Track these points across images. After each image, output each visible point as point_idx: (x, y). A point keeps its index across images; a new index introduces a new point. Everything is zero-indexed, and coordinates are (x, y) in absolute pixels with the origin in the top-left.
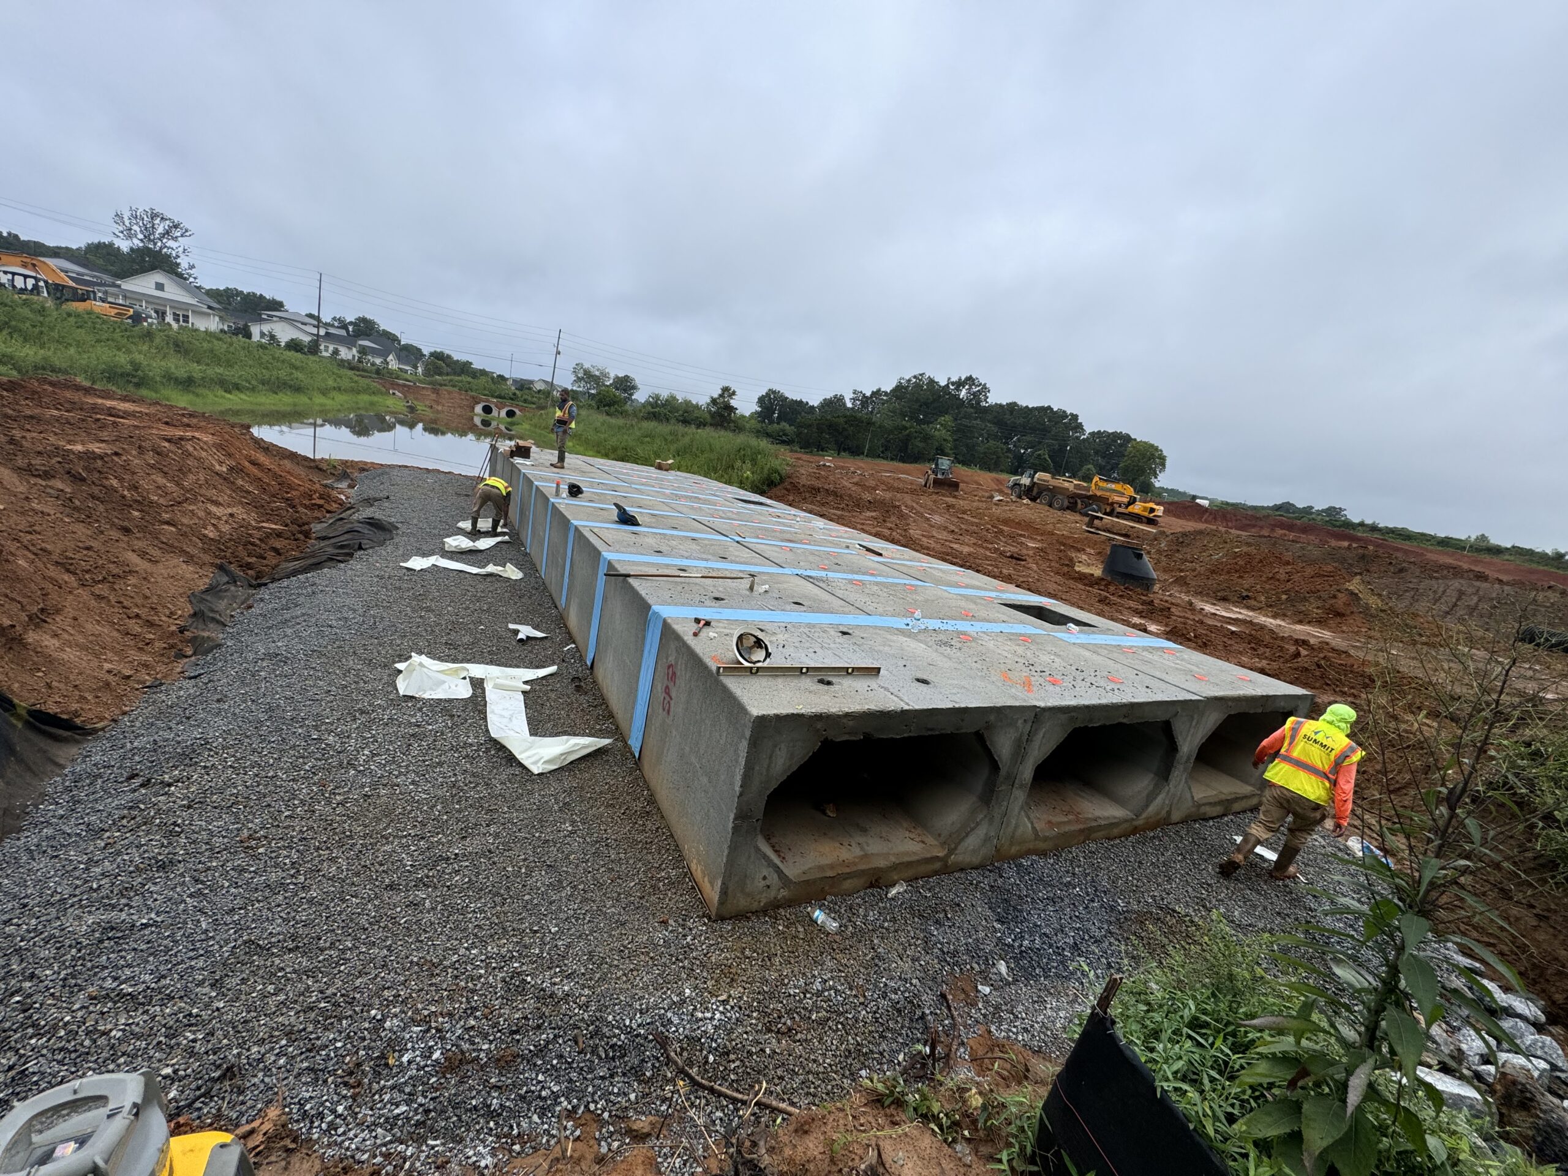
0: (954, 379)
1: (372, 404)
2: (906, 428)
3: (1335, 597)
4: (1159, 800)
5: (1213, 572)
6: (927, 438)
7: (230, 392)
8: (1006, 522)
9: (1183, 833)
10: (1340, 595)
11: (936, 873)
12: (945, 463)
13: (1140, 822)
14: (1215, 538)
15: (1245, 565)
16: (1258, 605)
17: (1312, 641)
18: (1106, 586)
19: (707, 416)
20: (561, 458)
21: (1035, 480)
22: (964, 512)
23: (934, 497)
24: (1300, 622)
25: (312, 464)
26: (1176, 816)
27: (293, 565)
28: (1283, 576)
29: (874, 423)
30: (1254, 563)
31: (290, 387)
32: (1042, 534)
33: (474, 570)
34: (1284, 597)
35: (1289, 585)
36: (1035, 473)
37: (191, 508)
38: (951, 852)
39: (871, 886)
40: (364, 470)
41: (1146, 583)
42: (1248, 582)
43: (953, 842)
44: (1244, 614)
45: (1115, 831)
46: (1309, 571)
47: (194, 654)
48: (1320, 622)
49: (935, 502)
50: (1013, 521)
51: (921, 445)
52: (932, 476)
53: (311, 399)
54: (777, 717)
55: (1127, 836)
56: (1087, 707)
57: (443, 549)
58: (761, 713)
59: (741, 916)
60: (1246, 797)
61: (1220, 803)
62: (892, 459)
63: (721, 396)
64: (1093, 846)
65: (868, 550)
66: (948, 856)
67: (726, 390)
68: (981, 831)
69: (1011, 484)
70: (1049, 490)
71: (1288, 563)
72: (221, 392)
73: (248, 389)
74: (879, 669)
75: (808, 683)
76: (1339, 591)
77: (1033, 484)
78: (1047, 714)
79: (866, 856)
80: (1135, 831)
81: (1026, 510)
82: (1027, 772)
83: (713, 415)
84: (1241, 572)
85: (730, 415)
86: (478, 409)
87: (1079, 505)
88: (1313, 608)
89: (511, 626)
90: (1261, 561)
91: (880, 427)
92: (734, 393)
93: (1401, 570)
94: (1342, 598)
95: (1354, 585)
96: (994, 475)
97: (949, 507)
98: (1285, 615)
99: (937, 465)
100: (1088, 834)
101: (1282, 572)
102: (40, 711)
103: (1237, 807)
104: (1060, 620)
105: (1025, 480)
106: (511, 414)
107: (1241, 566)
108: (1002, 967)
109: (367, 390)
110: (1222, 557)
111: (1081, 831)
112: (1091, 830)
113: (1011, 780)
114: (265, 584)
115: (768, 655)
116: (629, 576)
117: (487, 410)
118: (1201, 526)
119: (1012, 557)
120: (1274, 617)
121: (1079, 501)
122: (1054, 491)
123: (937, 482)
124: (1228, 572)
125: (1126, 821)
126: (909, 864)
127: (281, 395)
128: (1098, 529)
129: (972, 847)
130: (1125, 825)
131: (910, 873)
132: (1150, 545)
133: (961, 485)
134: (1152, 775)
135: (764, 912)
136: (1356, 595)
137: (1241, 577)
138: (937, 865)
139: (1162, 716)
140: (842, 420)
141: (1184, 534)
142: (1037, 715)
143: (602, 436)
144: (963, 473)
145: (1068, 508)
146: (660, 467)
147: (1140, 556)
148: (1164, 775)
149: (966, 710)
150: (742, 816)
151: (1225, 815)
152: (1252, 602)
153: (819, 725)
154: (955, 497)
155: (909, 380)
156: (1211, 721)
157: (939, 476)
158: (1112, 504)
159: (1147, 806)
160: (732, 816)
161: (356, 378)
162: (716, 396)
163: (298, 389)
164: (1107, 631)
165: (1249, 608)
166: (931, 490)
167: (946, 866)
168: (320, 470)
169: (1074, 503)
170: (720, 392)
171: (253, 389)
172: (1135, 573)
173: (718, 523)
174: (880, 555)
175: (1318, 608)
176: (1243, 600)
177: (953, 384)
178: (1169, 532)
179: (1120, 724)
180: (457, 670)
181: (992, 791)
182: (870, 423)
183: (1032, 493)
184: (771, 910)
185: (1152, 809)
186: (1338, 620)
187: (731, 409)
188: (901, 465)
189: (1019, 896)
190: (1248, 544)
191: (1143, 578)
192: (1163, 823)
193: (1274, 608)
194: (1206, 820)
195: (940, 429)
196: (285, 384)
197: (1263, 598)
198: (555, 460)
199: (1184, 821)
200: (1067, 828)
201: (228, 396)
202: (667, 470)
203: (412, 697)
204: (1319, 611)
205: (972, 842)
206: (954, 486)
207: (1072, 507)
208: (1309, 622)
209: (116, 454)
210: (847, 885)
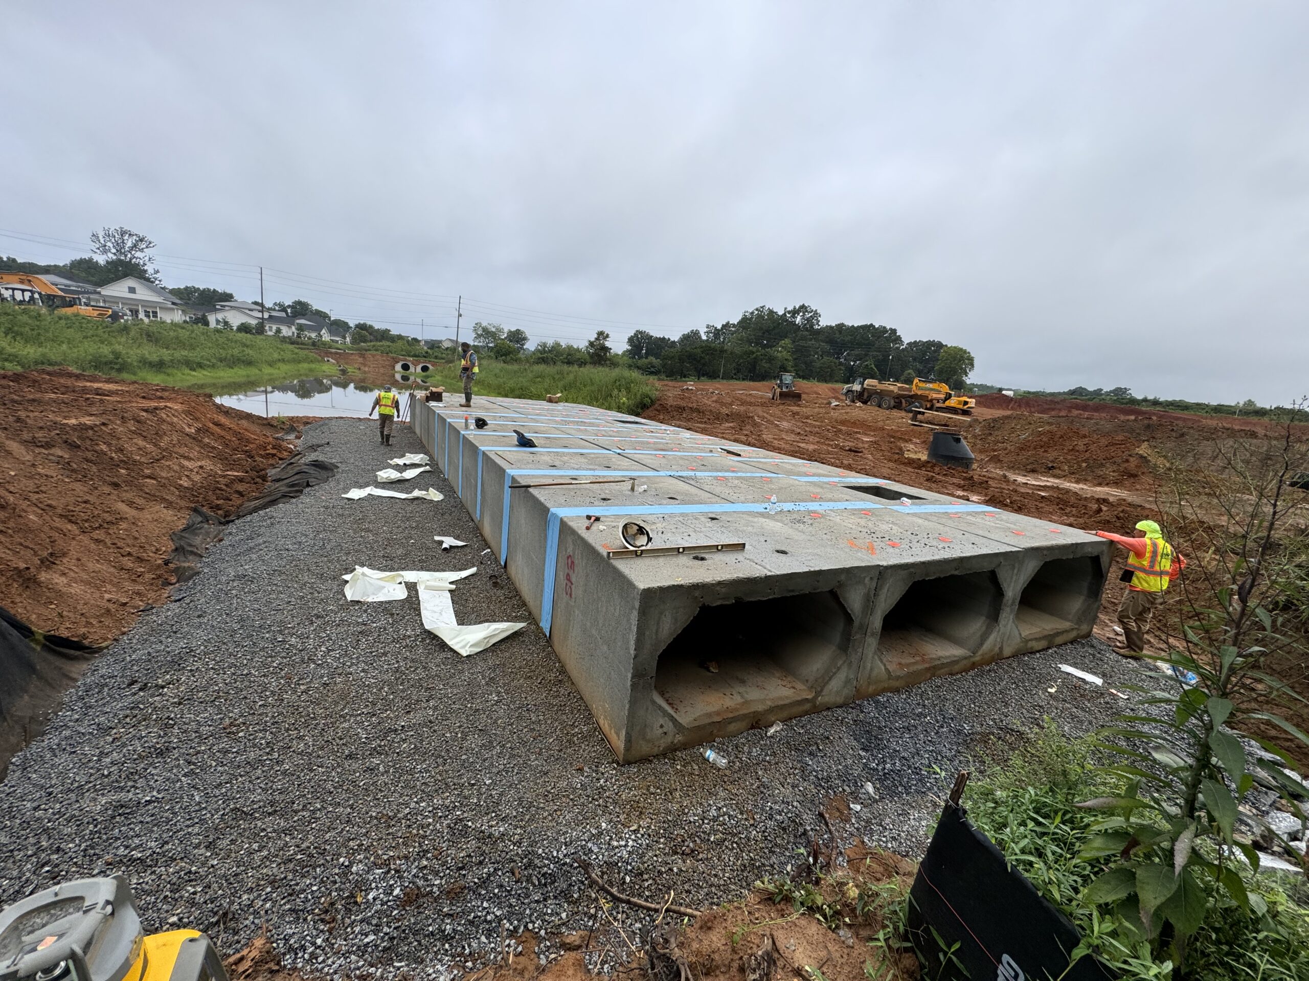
0: (790, 308)
1: (311, 370)
2: (753, 353)
3: (1127, 461)
4: (992, 637)
5: (1022, 449)
6: (771, 359)
7: (194, 370)
8: (843, 423)
9: (1015, 665)
10: (1131, 459)
11: (806, 713)
12: (788, 378)
13: (977, 658)
14: (1021, 421)
15: (1049, 441)
16: (1063, 473)
17: (1111, 499)
18: (932, 467)
19: (587, 357)
20: (468, 399)
21: (865, 386)
22: (807, 418)
23: (781, 407)
24: (1100, 485)
25: (265, 422)
26: (1007, 652)
27: (253, 504)
28: (1081, 447)
29: (726, 351)
30: (1056, 439)
31: (243, 362)
32: (874, 431)
33: (403, 496)
34: (1084, 465)
35: (1087, 455)
36: (864, 380)
37: (168, 463)
38: (818, 694)
39: (752, 727)
40: (308, 423)
41: (964, 462)
42: (1052, 455)
43: (819, 685)
44: (1052, 481)
45: (957, 668)
46: (1104, 441)
47: (178, 581)
48: (1117, 484)
49: (782, 411)
50: (849, 421)
51: (767, 365)
52: (779, 390)
53: (260, 370)
54: (661, 589)
55: (966, 671)
56: (923, 563)
57: (376, 481)
58: (646, 586)
59: (645, 760)
60: (1066, 631)
61: (1044, 637)
62: (744, 379)
63: (597, 339)
64: (939, 682)
65: (729, 452)
66: (815, 698)
67: (600, 334)
68: (842, 676)
69: (845, 391)
70: (877, 393)
71: (1085, 436)
72: (187, 371)
73: (209, 366)
74: (744, 544)
75: (684, 560)
76: (1130, 455)
77: (864, 390)
78: (889, 571)
79: (746, 702)
80: (973, 666)
81: (859, 411)
82: (877, 622)
83: (592, 356)
84: (1046, 447)
85: (605, 354)
86: (398, 367)
87: (904, 404)
88: (1109, 471)
89: (437, 538)
90: (1061, 437)
91: (731, 353)
92: (607, 336)
93: (1182, 435)
94: (1134, 462)
95: (1143, 449)
96: (830, 385)
97: (794, 414)
98: (1086, 480)
99: (781, 380)
100: (934, 670)
101: (1081, 444)
102: (54, 636)
103: (1059, 640)
104: (895, 496)
105: (857, 387)
106: (425, 369)
107: (1045, 442)
108: (870, 788)
109: (306, 360)
110: (1029, 436)
111: (928, 669)
112: (935, 668)
113: (864, 629)
114: (233, 521)
115: (650, 539)
116: (529, 486)
117: (405, 367)
118: (1009, 413)
119: (850, 450)
120: (1077, 482)
121: (903, 401)
122: (881, 394)
123: (782, 395)
124: (1035, 448)
125: (966, 658)
126: (782, 707)
127: (236, 369)
128: (921, 422)
129: (836, 688)
130: (965, 662)
131: (785, 714)
132: (966, 431)
133: (803, 396)
134: (984, 618)
135: (664, 755)
136: (1145, 458)
137: (1045, 451)
138: (807, 706)
139: (987, 567)
140: (699, 350)
141: (994, 420)
142: (881, 573)
143: (501, 381)
144: (803, 385)
145: (894, 407)
146: (550, 401)
147: (958, 440)
148: (994, 617)
149: (820, 573)
150: (638, 675)
151: (1049, 648)
152: (1057, 472)
153: (697, 594)
154: (799, 406)
155: (752, 313)
156: (1030, 568)
157: (784, 390)
158: (931, 401)
159: (982, 644)
160: (630, 675)
161: (297, 351)
162: (593, 339)
163: (249, 363)
164: (935, 502)
165: (1055, 476)
166: (779, 401)
167: (815, 706)
168: (272, 426)
169: (899, 402)
170: (596, 336)
171: (213, 366)
172: (955, 455)
173: (602, 440)
174: (739, 455)
175: (1114, 471)
176: (1049, 470)
177: (789, 312)
178: (981, 419)
179: (952, 576)
180: (393, 577)
181: (848, 640)
182: (722, 351)
183: (863, 397)
184: (669, 752)
185: (987, 646)
186: (1132, 480)
187: (606, 349)
188: (751, 383)
189: (880, 728)
190: (1050, 424)
191: (962, 459)
192: (997, 658)
193: (1076, 475)
194: (1033, 653)
195: (782, 351)
196: (238, 360)
197: (1066, 468)
198: (463, 401)
199: (1014, 656)
200: (913, 669)
201: (194, 373)
202: (556, 402)
203: (358, 602)
204: (1115, 474)
205: (835, 684)
206: (798, 396)
207: (898, 406)
208: (1107, 484)
209: (104, 424)
210: (732, 727)
